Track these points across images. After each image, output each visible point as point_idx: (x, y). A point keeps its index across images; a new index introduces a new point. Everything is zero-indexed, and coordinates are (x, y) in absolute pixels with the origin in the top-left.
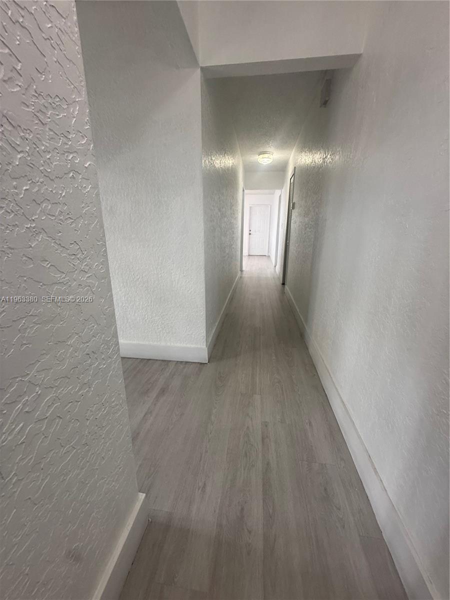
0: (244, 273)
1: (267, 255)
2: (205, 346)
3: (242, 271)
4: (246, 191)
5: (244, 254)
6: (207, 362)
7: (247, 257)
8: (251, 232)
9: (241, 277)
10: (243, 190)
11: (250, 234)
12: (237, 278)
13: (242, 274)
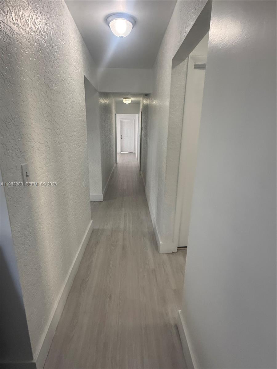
0: (118, 164)
1: (133, 152)
2: (102, 194)
3: (116, 163)
4: (117, 115)
5: (117, 152)
6: (103, 201)
7: (120, 154)
8: (122, 137)
9: (116, 167)
10: (116, 114)
11: (121, 138)
12: (114, 167)
13: (116, 165)
